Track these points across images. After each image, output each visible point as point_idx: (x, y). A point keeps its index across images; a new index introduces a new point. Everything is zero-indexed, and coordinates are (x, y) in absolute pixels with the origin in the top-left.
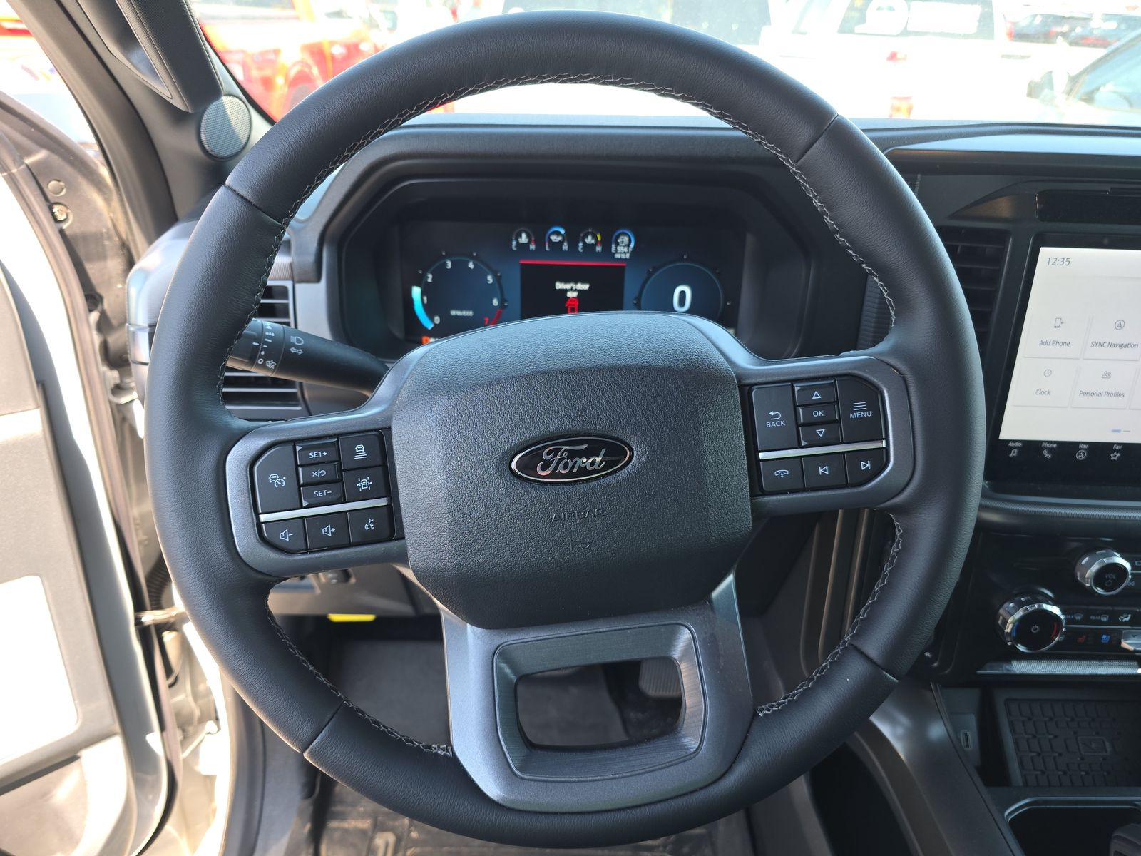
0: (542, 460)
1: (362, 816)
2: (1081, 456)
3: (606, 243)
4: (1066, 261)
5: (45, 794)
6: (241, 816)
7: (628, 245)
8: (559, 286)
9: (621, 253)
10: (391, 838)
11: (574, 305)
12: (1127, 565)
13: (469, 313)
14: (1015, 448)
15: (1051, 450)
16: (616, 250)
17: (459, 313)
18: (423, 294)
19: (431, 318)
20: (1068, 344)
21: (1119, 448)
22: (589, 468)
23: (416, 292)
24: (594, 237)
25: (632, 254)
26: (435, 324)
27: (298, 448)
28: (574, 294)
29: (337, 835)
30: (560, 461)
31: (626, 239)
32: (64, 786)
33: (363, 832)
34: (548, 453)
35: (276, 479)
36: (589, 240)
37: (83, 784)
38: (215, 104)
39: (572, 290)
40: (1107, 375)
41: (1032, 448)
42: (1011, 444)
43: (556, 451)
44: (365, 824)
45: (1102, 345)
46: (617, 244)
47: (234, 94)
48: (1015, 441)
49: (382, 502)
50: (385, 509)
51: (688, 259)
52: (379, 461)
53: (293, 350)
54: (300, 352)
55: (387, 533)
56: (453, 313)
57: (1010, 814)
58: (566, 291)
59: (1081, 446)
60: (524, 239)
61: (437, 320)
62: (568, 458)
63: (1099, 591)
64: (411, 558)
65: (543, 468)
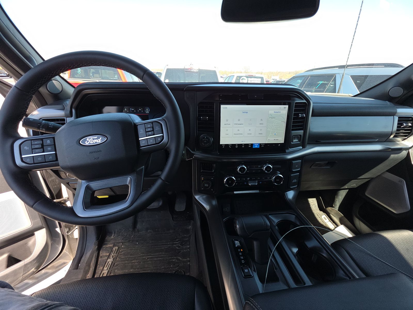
0: (87, 140)
1: (111, 244)
2: (237, 147)
3: (144, 110)
4: (226, 108)
5: (26, 244)
6: (81, 246)
7: (148, 110)
10: (117, 248)
12: (246, 168)
14: (223, 146)
15: (230, 146)
16: (146, 111)
20: (230, 124)
21: (244, 145)
22: (98, 142)
27: (32, 141)
29: (104, 248)
30: (91, 140)
32: (30, 241)
33: (111, 247)
34: (88, 139)
35: (26, 148)
36: (140, 109)
37: (35, 240)
38: (50, 82)
40: (238, 130)
41: (227, 145)
42: (223, 145)
43: (90, 139)
44: (112, 245)
45: (236, 124)
46: (146, 110)
47: (58, 81)
48: (223, 144)
49: (54, 152)
50: (55, 154)
51: (161, 113)
52: (53, 144)
53: (50, 126)
54: (52, 127)
55: (55, 159)
57: (225, 220)
59: (236, 145)
60: (126, 110)
62: (93, 140)
63: (240, 172)
64: (60, 165)
65: (87, 142)
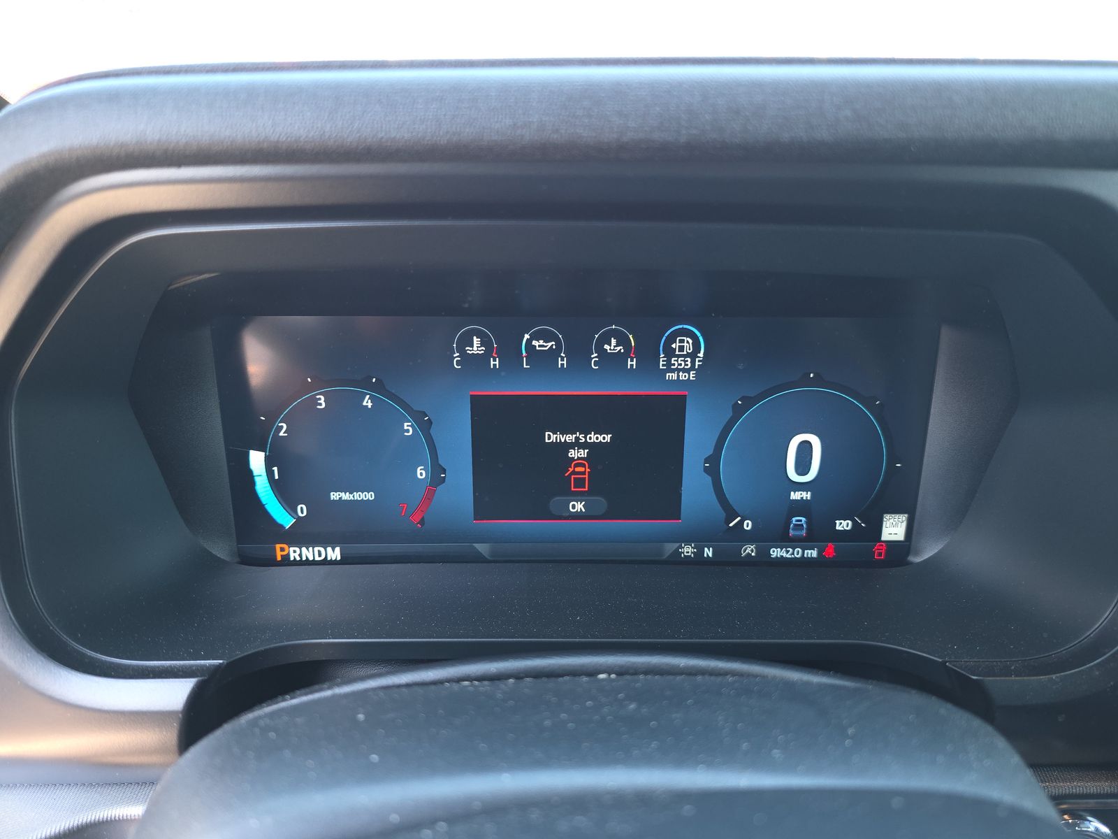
3: (647, 354)
7: (693, 356)
8: (552, 437)
9: (678, 370)
11: (584, 473)
13: (370, 496)
16: (669, 364)
17: (346, 496)
18: (269, 464)
19: (291, 507)
23: (257, 460)
24: (623, 341)
25: (699, 371)
26: (299, 519)
28: (583, 453)
31: (688, 344)
36: (612, 347)
39: (577, 445)
46: (670, 353)
51: (819, 381)
56: (335, 496)
58: (568, 446)
60: (476, 347)
61: (302, 511)
